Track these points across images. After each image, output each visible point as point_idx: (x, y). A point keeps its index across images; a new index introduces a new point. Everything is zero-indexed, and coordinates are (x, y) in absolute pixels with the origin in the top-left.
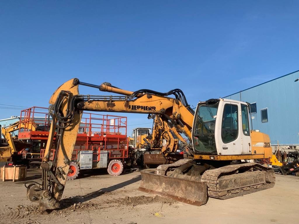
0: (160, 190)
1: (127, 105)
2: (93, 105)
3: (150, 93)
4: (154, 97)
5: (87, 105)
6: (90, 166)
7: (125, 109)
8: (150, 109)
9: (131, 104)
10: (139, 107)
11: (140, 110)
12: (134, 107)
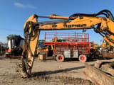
0: (91, 76)
1: (65, 25)
2: (44, 27)
3: (81, 16)
4: (85, 18)
5: (41, 27)
6: (70, 57)
7: (63, 27)
8: (82, 26)
9: (68, 24)
10: (73, 25)
11: (74, 27)
12: (70, 26)
